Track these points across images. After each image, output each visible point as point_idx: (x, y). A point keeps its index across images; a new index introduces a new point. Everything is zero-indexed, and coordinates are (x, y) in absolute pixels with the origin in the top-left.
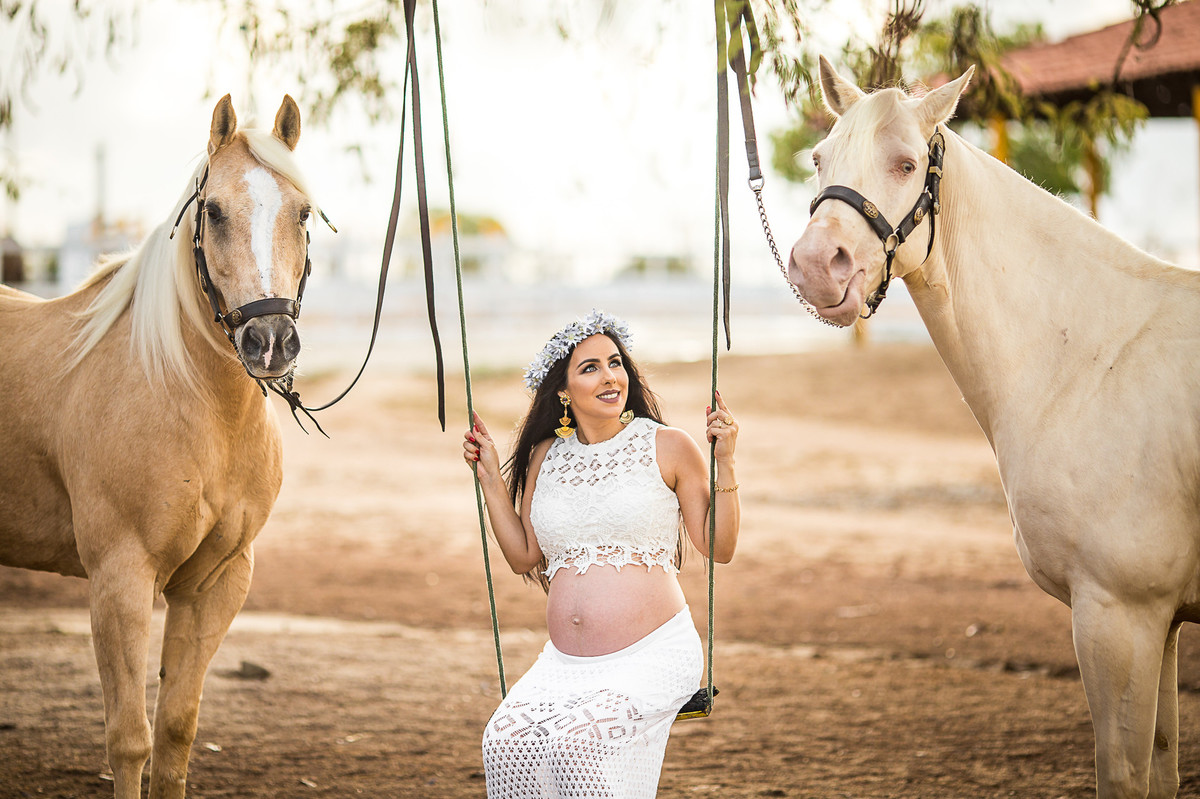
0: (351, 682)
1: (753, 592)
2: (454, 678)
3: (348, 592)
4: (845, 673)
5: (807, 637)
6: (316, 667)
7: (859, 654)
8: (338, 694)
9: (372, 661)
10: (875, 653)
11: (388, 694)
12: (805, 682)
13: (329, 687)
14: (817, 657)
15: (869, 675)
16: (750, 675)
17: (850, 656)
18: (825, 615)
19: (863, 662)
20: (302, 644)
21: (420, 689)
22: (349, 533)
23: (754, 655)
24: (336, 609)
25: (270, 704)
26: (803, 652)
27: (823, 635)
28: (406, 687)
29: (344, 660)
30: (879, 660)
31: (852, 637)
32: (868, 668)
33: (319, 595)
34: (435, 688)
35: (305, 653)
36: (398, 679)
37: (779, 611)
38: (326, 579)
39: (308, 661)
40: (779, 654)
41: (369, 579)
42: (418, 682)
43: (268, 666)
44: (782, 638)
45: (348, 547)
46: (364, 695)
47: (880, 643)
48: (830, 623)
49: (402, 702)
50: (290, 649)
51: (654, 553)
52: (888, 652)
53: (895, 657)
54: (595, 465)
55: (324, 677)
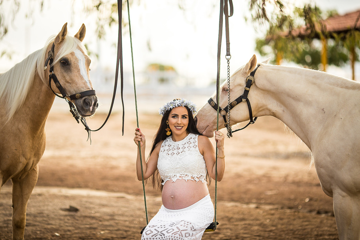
0: (105, 213)
1: (239, 185)
2: (138, 213)
3: (110, 182)
4: (265, 214)
5: (254, 201)
6: (94, 208)
7: (271, 207)
8: (100, 217)
9: (112, 206)
10: (276, 207)
11: (116, 217)
12: (252, 216)
13: (98, 215)
14: (257, 208)
15: (273, 214)
16: (234, 214)
17: (268, 207)
18: (261, 193)
19: (271, 210)
20: (91, 200)
21: (127, 216)
22: (114, 163)
23: (236, 206)
24: (106, 188)
25: (78, 220)
26: (253, 206)
27: (260, 200)
28: (122, 215)
29: (104, 206)
30: (277, 209)
31: (269, 201)
32: (273, 212)
33: (101, 183)
34: (132, 216)
35: (91, 203)
36: (120, 212)
37: (246, 192)
38: (104, 178)
39: (92, 206)
40: (245, 206)
41: (118, 178)
42: (126, 214)
43: (78, 207)
44: (246, 201)
45: (113, 168)
46: (108, 217)
47: (278, 203)
48: (262, 197)
49: (121, 220)
50: (86, 202)
51: (198, 177)
52: (280, 206)
53: (282, 208)
54: (178, 148)
55: (96, 211)
